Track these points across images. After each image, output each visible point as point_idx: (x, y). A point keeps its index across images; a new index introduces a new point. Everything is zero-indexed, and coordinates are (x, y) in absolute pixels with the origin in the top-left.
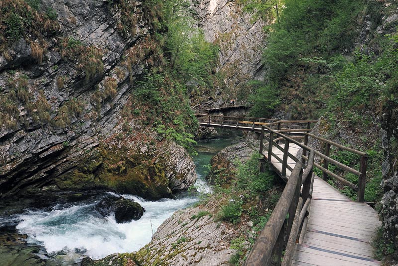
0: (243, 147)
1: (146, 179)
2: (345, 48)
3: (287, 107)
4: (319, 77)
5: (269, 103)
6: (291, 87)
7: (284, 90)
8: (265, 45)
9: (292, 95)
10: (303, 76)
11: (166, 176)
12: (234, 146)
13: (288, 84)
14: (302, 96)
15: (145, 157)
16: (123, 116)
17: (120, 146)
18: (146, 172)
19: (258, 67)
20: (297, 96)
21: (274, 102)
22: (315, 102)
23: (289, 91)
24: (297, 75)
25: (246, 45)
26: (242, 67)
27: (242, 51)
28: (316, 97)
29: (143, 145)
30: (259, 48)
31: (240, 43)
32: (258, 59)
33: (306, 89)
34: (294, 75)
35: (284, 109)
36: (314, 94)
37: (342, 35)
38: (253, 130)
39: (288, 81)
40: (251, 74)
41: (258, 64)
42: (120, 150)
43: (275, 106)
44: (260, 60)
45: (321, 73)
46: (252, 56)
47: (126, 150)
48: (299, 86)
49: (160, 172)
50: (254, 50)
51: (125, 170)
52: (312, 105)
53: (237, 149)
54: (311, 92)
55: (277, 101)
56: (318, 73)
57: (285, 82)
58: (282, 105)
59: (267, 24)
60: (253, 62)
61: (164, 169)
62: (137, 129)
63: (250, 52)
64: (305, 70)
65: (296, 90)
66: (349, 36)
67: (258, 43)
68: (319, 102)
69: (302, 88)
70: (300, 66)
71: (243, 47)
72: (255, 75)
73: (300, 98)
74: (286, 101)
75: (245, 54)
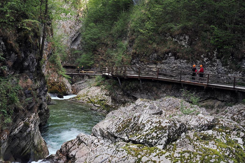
0: (83, 83)
1: (59, 90)
2: (124, 37)
3: (97, 65)
4: (113, 50)
5: (88, 63)
6: (99, 55)
7: (95, 56)
8: (77, 25)
9: (100, 59)
10: (105, 49)
11: (65, 88)
12: (78, 83)
13: (97, 53)
14: (105, 59)
15: (57, 82)
16: (47, 68)
17: (48, 79)
18: (58, 87)
19: (73, 39)
20: (102, 59)
21: (90, 63)
22: (112, 62)
23: (98, 57)
24: (102, 48)
25: (65, 25)
26: (63, 39)
27: (63, 29)
28: (112, 60)
29: (55, 79)
30: (74, 27)
31: (61, 24)
32: (73, 34)
33: (107, 56)
34: (100, 48)
35: (96, 66)
36: (111, 58)
37: (122, 31)
38: (87, 75)
39: (97, 51)
40: (69, 44)
41: (73, 37)
42: (48, 80)
43: (91, 65)
44: (74, 35)
45: (114, 48)
46: (69, 32)
47: (50, 80)
48: (103, 54)
49: (63, 87)
50: (70, 28)
51: (51, 87)
52: (110, 64)
53: (80, 84)
54: (109, 57)
55: (92, 62)
56: (112, 48)
57: (96, 52)
58: (95, 64)
59: (77, 11)
60: (70, 36)
61: (64, 86)
62: (52, 73)
63: (68, 30)
64: (106, 46)
65: (102, 56)
66: (125, 31)
67: (73, 23)
68: (113, 62)
69: (105, 55)
70: (103, 43)
71: (63, 26)
72: (71, 45)
73: (104, 60)
74: (97, 62)
75: (65, 31)
